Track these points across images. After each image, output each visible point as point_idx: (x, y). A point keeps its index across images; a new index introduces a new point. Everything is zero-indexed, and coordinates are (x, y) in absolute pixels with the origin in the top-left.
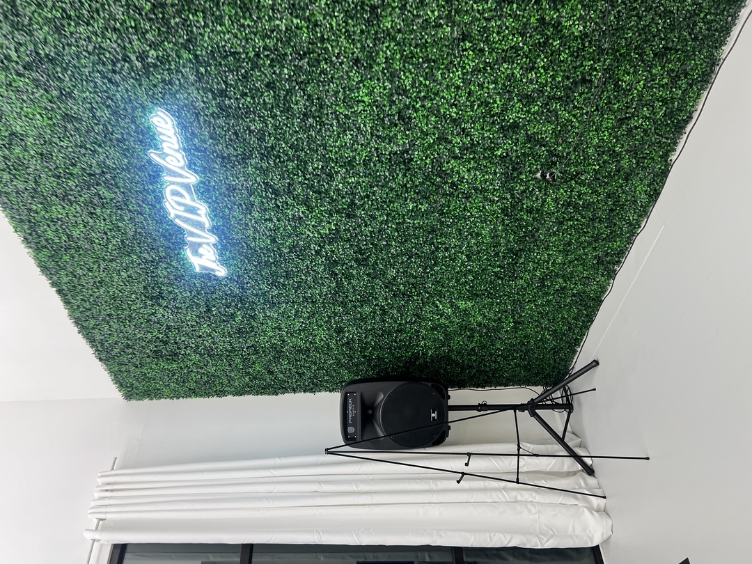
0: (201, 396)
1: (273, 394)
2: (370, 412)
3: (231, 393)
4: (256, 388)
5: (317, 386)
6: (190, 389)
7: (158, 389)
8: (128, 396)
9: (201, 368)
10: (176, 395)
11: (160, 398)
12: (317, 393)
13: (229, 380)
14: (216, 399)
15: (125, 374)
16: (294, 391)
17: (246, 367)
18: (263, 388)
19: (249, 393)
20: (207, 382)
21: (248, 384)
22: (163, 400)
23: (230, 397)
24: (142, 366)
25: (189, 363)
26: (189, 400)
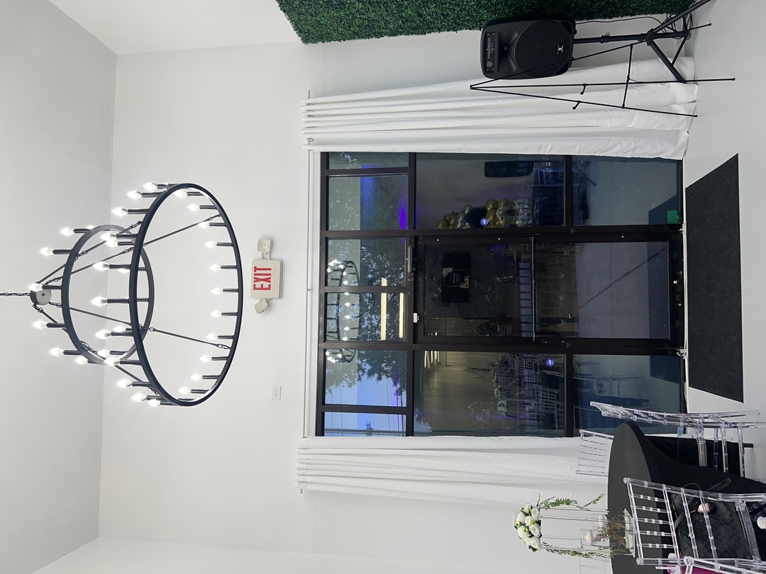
0: (363, 38)
1: (421, 34)
2: (506, 48)
3: (387, 34)
4: (408, 29)
5: (459, 25)
6: (354, 32)
7: (329, 34)
8: (305, 40)
9: (364, 14)
10: (343, 38)
11: (330, 41)
12: (458, 31)
13: (385, 23)
14: (374, 39)
15: (303, 22)
16: (439, 30)
17: (400, 11)
18: (413, 29)
19: (401, 34)
20: (368, 25)
21: (401, 26)
22: (332, 42)
23: (386, 37)
24: (317, 14)
25: (353, 11)
26: (354, 41)
